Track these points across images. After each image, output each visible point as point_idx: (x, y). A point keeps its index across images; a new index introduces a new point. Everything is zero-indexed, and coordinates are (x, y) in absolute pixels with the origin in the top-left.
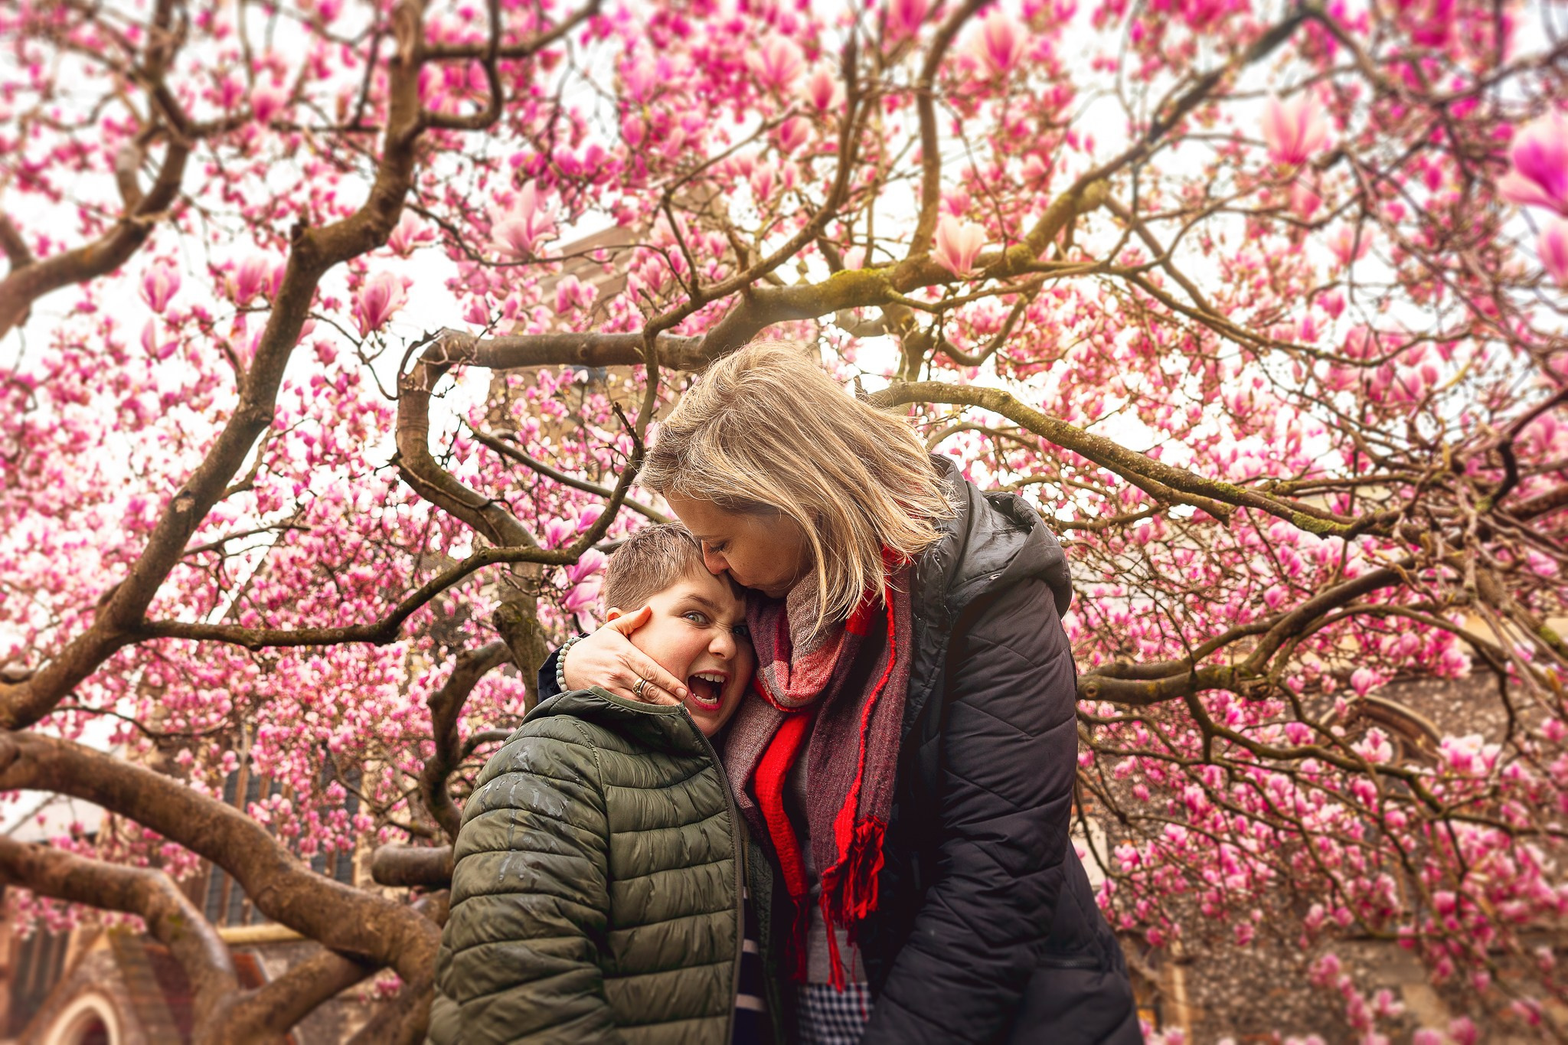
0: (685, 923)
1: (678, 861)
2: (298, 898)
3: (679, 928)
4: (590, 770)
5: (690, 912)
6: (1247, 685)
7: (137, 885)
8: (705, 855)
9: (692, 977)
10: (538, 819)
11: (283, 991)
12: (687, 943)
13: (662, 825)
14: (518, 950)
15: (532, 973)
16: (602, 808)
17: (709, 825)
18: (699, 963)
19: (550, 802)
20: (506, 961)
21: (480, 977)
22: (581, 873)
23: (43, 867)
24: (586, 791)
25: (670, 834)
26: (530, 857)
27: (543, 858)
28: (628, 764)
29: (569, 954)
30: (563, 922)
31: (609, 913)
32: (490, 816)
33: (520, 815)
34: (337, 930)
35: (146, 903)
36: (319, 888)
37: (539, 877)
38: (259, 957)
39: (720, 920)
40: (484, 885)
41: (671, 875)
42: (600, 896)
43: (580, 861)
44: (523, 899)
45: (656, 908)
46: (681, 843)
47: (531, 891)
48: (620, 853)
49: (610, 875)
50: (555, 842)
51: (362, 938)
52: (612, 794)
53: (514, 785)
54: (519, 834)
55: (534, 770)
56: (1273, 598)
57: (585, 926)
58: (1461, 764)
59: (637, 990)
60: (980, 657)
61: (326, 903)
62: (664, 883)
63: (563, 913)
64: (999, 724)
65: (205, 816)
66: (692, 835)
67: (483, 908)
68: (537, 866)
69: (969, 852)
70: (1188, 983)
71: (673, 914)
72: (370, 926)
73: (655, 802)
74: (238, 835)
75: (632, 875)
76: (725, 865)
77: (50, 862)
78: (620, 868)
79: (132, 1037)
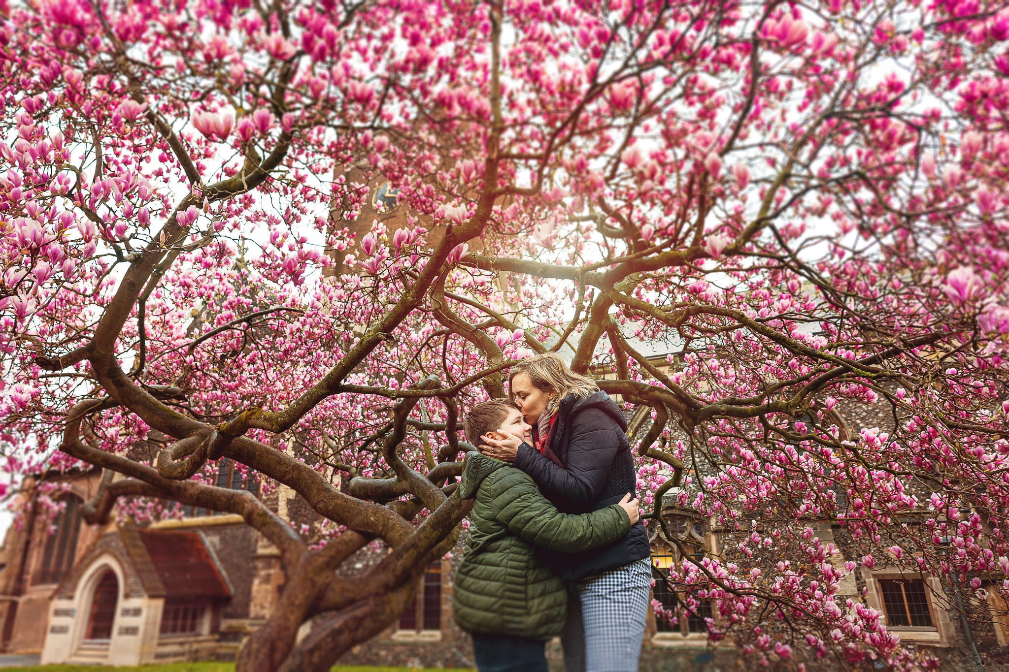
2: (336, 505)
6: (793, 411)
7: (236, 499)
11: (334, 550)
23: (185, 490)
34: (357, 520)
35: (243, 507)
36: (346, 500)
38: (202, 535)
51: (369, 524)
56: (793, 365)
58: (870, 441)
61: (350, 508)
65: (288, 465)
70: (718, 542)
72: (372, 519)
74: (304, 473)
77: (189, 487)
79: (132, 580)
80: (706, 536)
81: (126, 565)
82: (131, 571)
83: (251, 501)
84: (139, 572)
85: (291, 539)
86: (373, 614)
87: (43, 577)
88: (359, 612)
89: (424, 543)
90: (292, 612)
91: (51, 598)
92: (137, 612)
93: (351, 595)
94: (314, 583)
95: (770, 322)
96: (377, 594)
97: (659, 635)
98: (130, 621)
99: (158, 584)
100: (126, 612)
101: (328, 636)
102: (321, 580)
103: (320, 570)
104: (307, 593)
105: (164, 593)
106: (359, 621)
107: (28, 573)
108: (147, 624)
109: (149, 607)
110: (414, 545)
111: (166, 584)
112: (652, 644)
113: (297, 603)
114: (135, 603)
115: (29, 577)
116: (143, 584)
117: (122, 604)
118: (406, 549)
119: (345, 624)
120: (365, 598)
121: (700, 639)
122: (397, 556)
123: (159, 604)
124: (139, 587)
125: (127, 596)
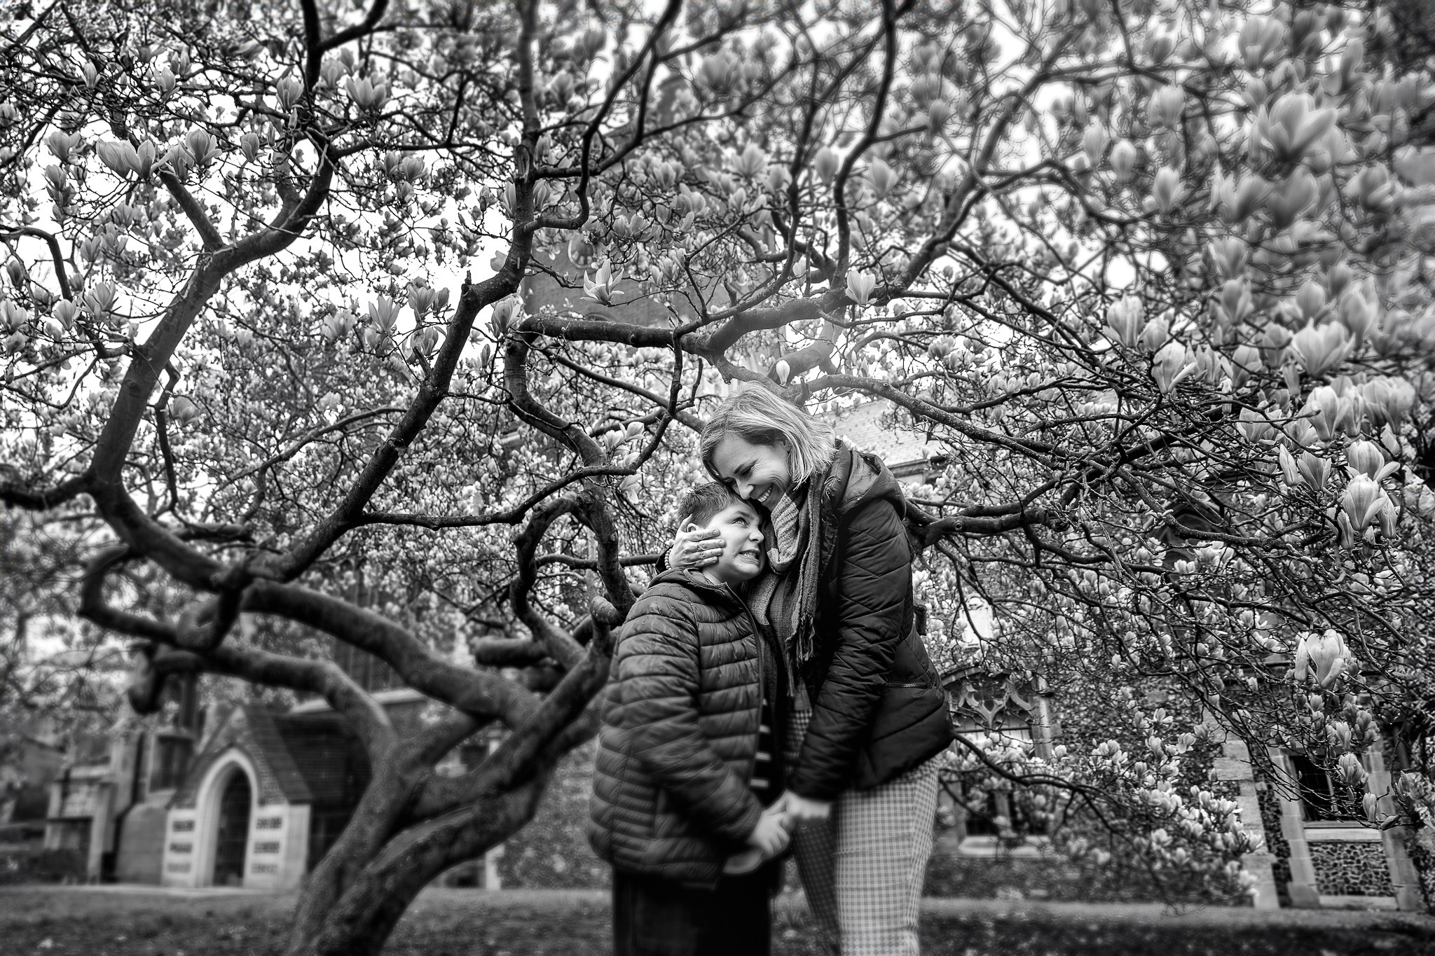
0: (735, 690)
1: (732, 659)
2: (436, 676)
3: (733, 692)
4: (690, 615)
5: (738, 684)
6: (1054, 521)
7: (315, 672)
8: (746, 656)
9: (740, 715)
10: (666, 639)
12: (736, 699)
13: (723, 641)
14: (663, 702)
15: (669, 713)
16: (696, 633)
17: (746, 641)
18: (742, 708)
19: (672, 631)
20: (657, 708)
21: (642, 715)
22: (689, 666)
24: (689, 625)
25: (727, 646)
26: (665, 658)
27: (671, 659)
28: (707, 612)
29: (685, 704)
30: (682, 690)
31: (700, 684)
32: (642, 637)
33: (658, 637)
35: (324, 684)
36: (449, 670)
37: (669, 668)
39: (752, 688)
40: (642, 671)
41: (728, 666)
42: (697, 677)
43: (688, 660)
44: (663, 679)
45: (722, 682)
46: (733, 651)
47: (667, 674)
48: (705, 657)
49: (701, 666)
50: (676, 651)
51: (481, 701)
52: (701, 626)
53: (653, 622)
54: (657, 646)
55: (662, 614)
57: (691, 691)
59: (713, 723)
60: (854, 539)
62: (725, 670)
63: (682, 685)
64: (863, 571)
65: (368, 624)
66: (737, 646)
67: (642, 682)
68: (668, 662)
69: (850, 633)
70: (1050, 710)
71: (730, 685)
72: (485, 694)
73: (720, 630)
74: (391, 635)
75: (711, 667)
76: (754, 661)
78: (705, 663)
79: (267, 781)
80: (1033, 702)
81: (258, 762)
82: (264, 770)
83: (334, 675)
84: (275, 771)
85: (378, 725)
86: (477, 824)
87: (163, 781)
88: (456, 821)
89: (547, 726)
90: (370, 823)
91: (168, 807)
92: (276, 823)
93: (454, 798)
94: (403, 784)
95: (1042, 393)
96: (486, 796)
97: (969, 840)
98: (268, 835)
99: (302, 786)
100: (263, 824)
101: (407, 853)
102: (414, 778)
103: (413, 765)
104: (393, 796)
105: (308, 796)
106: (455, 833)
107: (144, 775)
108: (290, 837)
109: (291, 816)
110: (534, 729)
111: (312, 785)
112: (960, 854)
113: (378, 809)
114: (273, 811)
115: (147, 781)
116: (281, 786)
117: (257, 813)
118: (525, 734)
119: (433, 838)
120: (471, 801)
121: (987, 845)
122: (514, 743)
123: (304, 812)
124: (277, 791)
125: (263, 802)
